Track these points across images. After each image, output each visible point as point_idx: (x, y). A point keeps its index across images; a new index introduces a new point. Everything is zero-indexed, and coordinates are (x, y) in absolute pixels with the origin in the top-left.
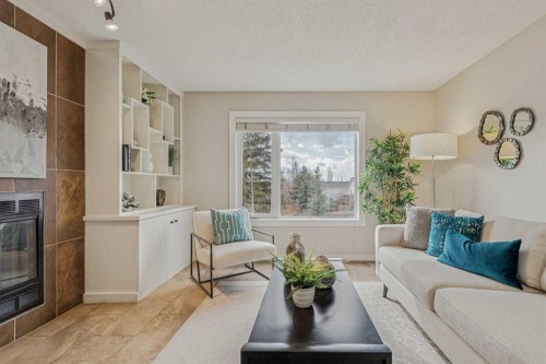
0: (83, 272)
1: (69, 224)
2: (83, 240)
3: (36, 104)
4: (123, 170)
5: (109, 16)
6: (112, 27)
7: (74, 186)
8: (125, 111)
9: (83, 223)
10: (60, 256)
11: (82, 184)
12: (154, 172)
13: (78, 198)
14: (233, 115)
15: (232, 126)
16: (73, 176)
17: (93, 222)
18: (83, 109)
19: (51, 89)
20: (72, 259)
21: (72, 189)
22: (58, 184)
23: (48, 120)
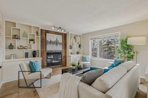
0: (66, 62)
3: (61, 42)
4: (70, 49)
5: (65, 31)
8: (70, 41)
9: (66, 56)
10: (64, 59)
12: (76, 49)
13: (66, 53)
14: (89, 37)
15: (89, 39)
16: (65, 50)
17: (68, 56)
18: (66, 41)
19: (62, 40)
23: (62, 44)
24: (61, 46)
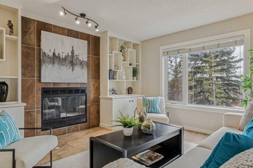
0: (99, 115)
1: (95, 98)
2: (99, 104)
3: (84, 60)
4: (109, 79)
5: (96, 27)
6: (97, 30)
7: (96, 85)
8: (110, 56)
9: (99, 98)
10: (92, 108)
11: (99, 84)
12: (126, 79)
13: (98, 89)
15: (161, 53)
16: (96, 82)
17: (103, 98)
18: (99, 58)
19: (88, 53)
20: (96, 110)
21: (96, 87)
22: (91, 85)
23: (88, 64)
24: (85, 71)
